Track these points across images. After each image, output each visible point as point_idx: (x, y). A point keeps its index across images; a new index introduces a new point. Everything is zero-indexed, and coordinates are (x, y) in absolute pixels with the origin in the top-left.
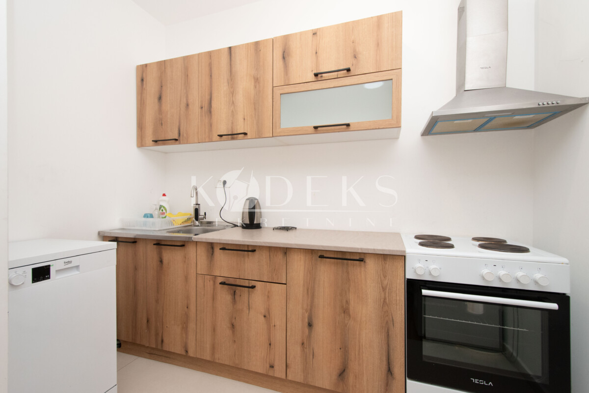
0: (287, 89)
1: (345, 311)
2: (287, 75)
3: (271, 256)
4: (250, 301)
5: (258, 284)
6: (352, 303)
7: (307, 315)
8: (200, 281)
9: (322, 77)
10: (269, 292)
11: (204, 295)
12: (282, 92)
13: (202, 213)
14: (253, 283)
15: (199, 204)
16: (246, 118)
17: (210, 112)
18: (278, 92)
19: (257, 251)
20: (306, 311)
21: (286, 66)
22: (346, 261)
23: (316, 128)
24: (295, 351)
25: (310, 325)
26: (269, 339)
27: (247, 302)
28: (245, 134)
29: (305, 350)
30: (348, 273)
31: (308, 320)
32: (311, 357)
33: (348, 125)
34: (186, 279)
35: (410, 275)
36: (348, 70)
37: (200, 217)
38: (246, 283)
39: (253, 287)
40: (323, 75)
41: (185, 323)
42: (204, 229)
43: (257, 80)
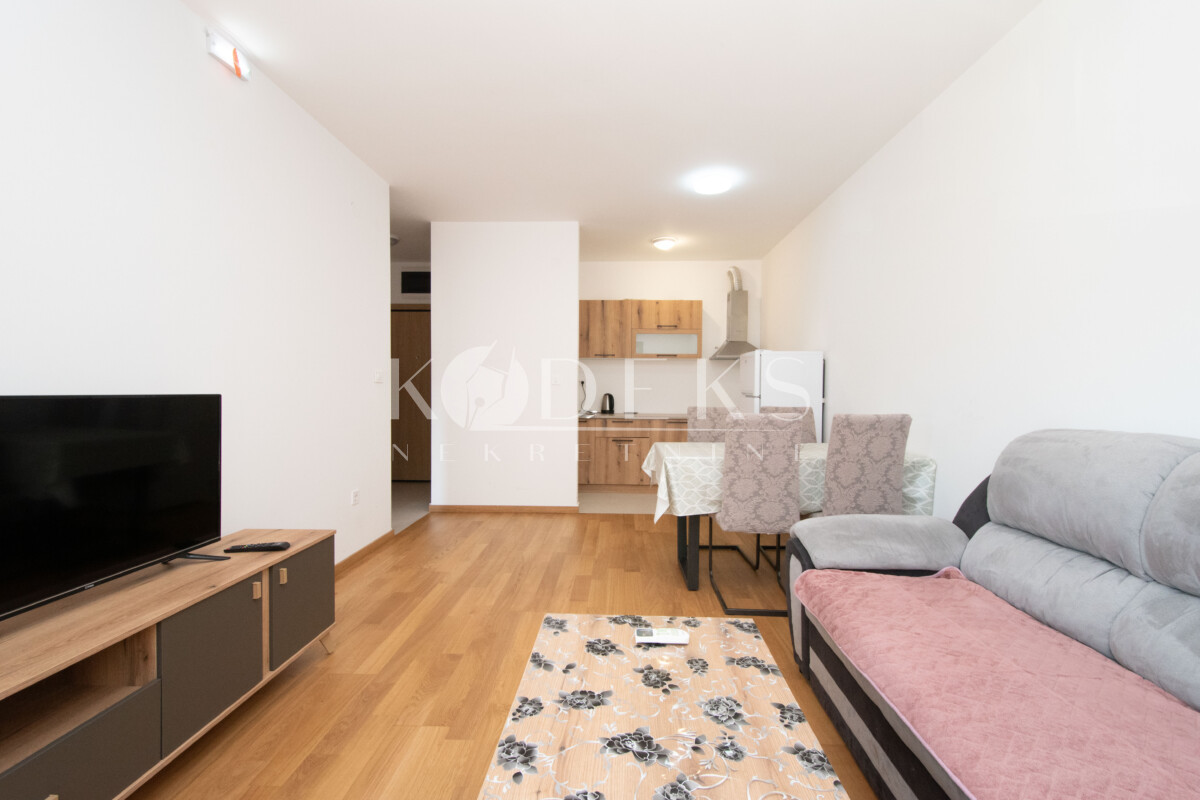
0: (640, 331)
2: (641, 322)
12: (637, 332)
14: (630, 439)
16: (614, 344)
19: (634, 422)
21: (640, 318)
23: (658, 355)
28: (613, 354)
33: (676, 356)
36: (676, 326)
39: (632, 441)
40: (662, 327)
43: (621, 323)
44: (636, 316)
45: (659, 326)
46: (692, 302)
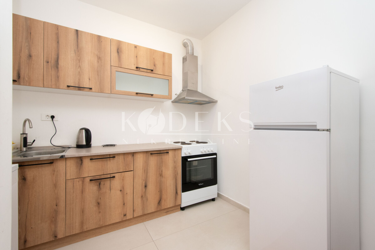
0: (120, 69)
1: (161, 175)
2: (120, 62)
3: (125, 158)
4: (111, 185)
5: (116, 175)
6: (164, 171)
7: (144, 182)
8: (70, 184)
9: (139, 69)
10: (123, 177)
11: (74, 192)
12: (117, 70)
13: (29, 140)
14: (112, 175)
15: (27, 134)
16: (91, 79)
17: (57, 68)
18: (114, 69)
19: (116, 157)
20: (144, 180)
21: (119, 57)
22: (161, 154)
23: (137, 93)
24: (138, 202)
25: (146, 186)
26: (124, 201)
27: (109, 187)
28: (91, 89)
29: (143, 199)
30: (162, 159)
31: (145, 184)
32: (146, 200)
33: (152, 95)
34: (55, 186)
35: (183, 155)
36: (152, 70)
37: (28, 144)
38: (109, 176)
39: (114, 177)
40: (140, 69)
41: (54, 217)
42: (36, 152)
43: (99, 58)
44: (115, 54)
45: (137, 68)
46: (164, 53)
